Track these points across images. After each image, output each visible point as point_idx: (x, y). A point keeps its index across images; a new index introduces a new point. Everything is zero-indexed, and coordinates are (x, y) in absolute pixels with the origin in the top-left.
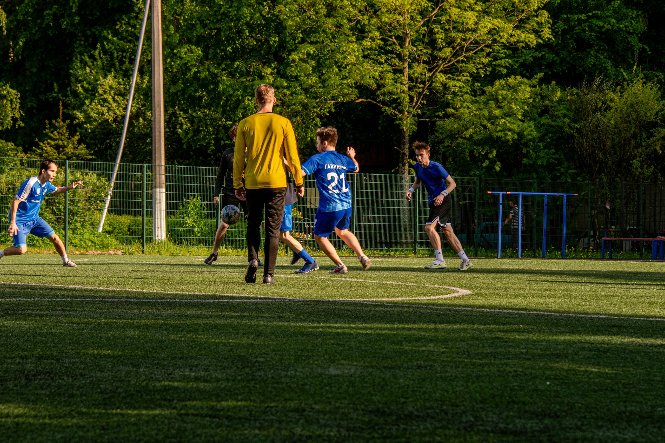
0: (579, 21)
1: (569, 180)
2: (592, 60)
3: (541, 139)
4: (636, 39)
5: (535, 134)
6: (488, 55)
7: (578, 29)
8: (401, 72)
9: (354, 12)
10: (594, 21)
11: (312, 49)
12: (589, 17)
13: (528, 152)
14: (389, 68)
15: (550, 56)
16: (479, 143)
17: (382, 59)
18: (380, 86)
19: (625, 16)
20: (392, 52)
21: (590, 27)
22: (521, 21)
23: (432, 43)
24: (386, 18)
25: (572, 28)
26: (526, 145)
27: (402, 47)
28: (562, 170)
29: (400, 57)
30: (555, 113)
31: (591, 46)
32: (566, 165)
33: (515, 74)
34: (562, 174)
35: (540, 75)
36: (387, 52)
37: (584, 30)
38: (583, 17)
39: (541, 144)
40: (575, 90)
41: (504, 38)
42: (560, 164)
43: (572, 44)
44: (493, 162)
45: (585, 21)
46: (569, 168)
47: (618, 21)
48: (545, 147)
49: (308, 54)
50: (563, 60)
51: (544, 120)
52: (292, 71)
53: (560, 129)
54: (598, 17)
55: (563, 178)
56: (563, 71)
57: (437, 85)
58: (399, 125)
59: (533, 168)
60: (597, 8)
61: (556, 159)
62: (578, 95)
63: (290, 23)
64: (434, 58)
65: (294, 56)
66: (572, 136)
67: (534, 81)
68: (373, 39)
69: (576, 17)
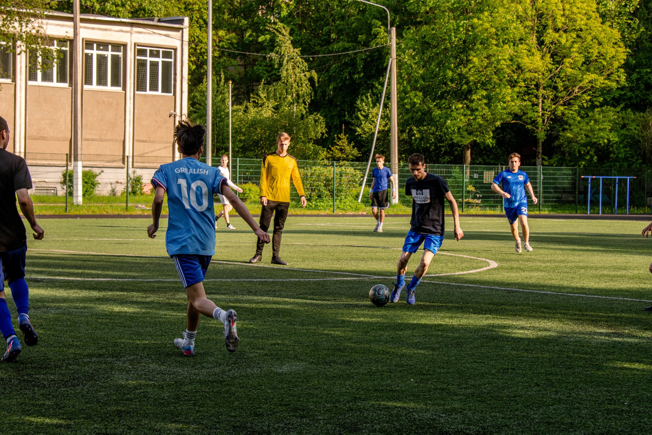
1: (638, 166)
3: (621, 142)
5: (617, 139)
6: (589, 95)
8: (537, 105)
9: (508, 71)
11: (484, 93)
13: (613, 150)
14: (530, 103)
15: (629, 94)
16: (584, 145)
17: (526, 98)
18: (525, 114)
20: (532, 94)
22: (609, 75)
23: (555, 88)
24: (528, 75)
26: (612, 146)
27: (538, 91)
28: (634, 160)
29: (537, 97)
30: (630, 127)
32: (636, 158)
33: (608, 105)
34: (634, 163)
35: (622, 106)
36: (529, 94)
39: (621, 145)
40: (642, 114)
41: (598, 85)
42: (633, 157)
43: (643, 86)
44: (592, 157)
46: (637, 160)
48: (624, 147)
49: (482, 96)
50: (637, 96)
51: (623, 132)
52: (474, 105)
53: (633, 138)
55: (634, 166)
56: (637, 102)
57: (559, 113)
58: (536, 136)
59: (617, 159)
61: (630, 154)
62: (643, 117)
63: (472, 78)
64: (556, 97)
65: (474, 97)
66: (639, 141)
67: (618, 109)
68: (521, 87)
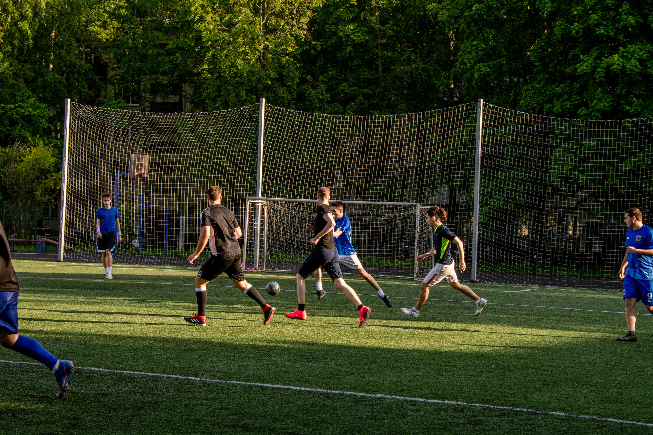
0: (11, 108)
2: (18, 132)
4: (45, 121)
7: (9, 113)
10: (19, 109)
12: (16, 107)
19: (38, 107)
21: (17, 112)
25: (6, 112)
31: (18, 124)
37: (13, 114)
38: (12, 106)
45: (14, 109)
47: (34, 110)
54: (22, 107)
60: (23, 101)
62: (5, 152)
69: (8, 106)
